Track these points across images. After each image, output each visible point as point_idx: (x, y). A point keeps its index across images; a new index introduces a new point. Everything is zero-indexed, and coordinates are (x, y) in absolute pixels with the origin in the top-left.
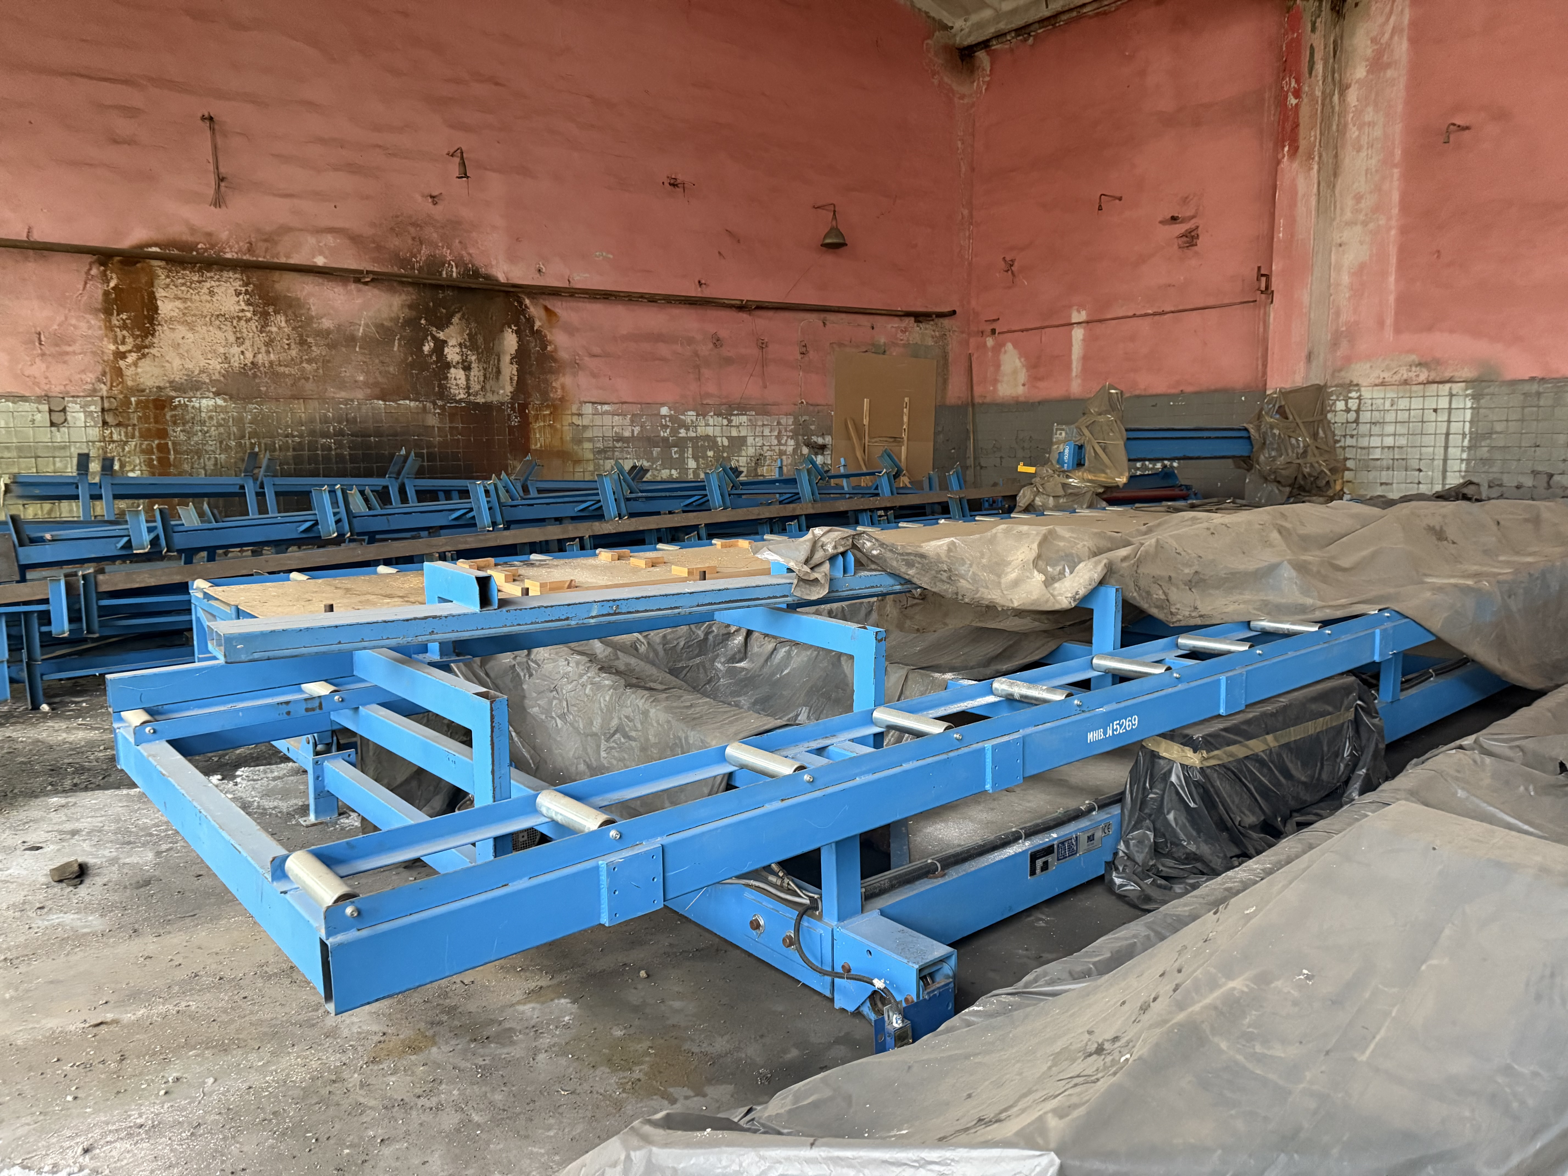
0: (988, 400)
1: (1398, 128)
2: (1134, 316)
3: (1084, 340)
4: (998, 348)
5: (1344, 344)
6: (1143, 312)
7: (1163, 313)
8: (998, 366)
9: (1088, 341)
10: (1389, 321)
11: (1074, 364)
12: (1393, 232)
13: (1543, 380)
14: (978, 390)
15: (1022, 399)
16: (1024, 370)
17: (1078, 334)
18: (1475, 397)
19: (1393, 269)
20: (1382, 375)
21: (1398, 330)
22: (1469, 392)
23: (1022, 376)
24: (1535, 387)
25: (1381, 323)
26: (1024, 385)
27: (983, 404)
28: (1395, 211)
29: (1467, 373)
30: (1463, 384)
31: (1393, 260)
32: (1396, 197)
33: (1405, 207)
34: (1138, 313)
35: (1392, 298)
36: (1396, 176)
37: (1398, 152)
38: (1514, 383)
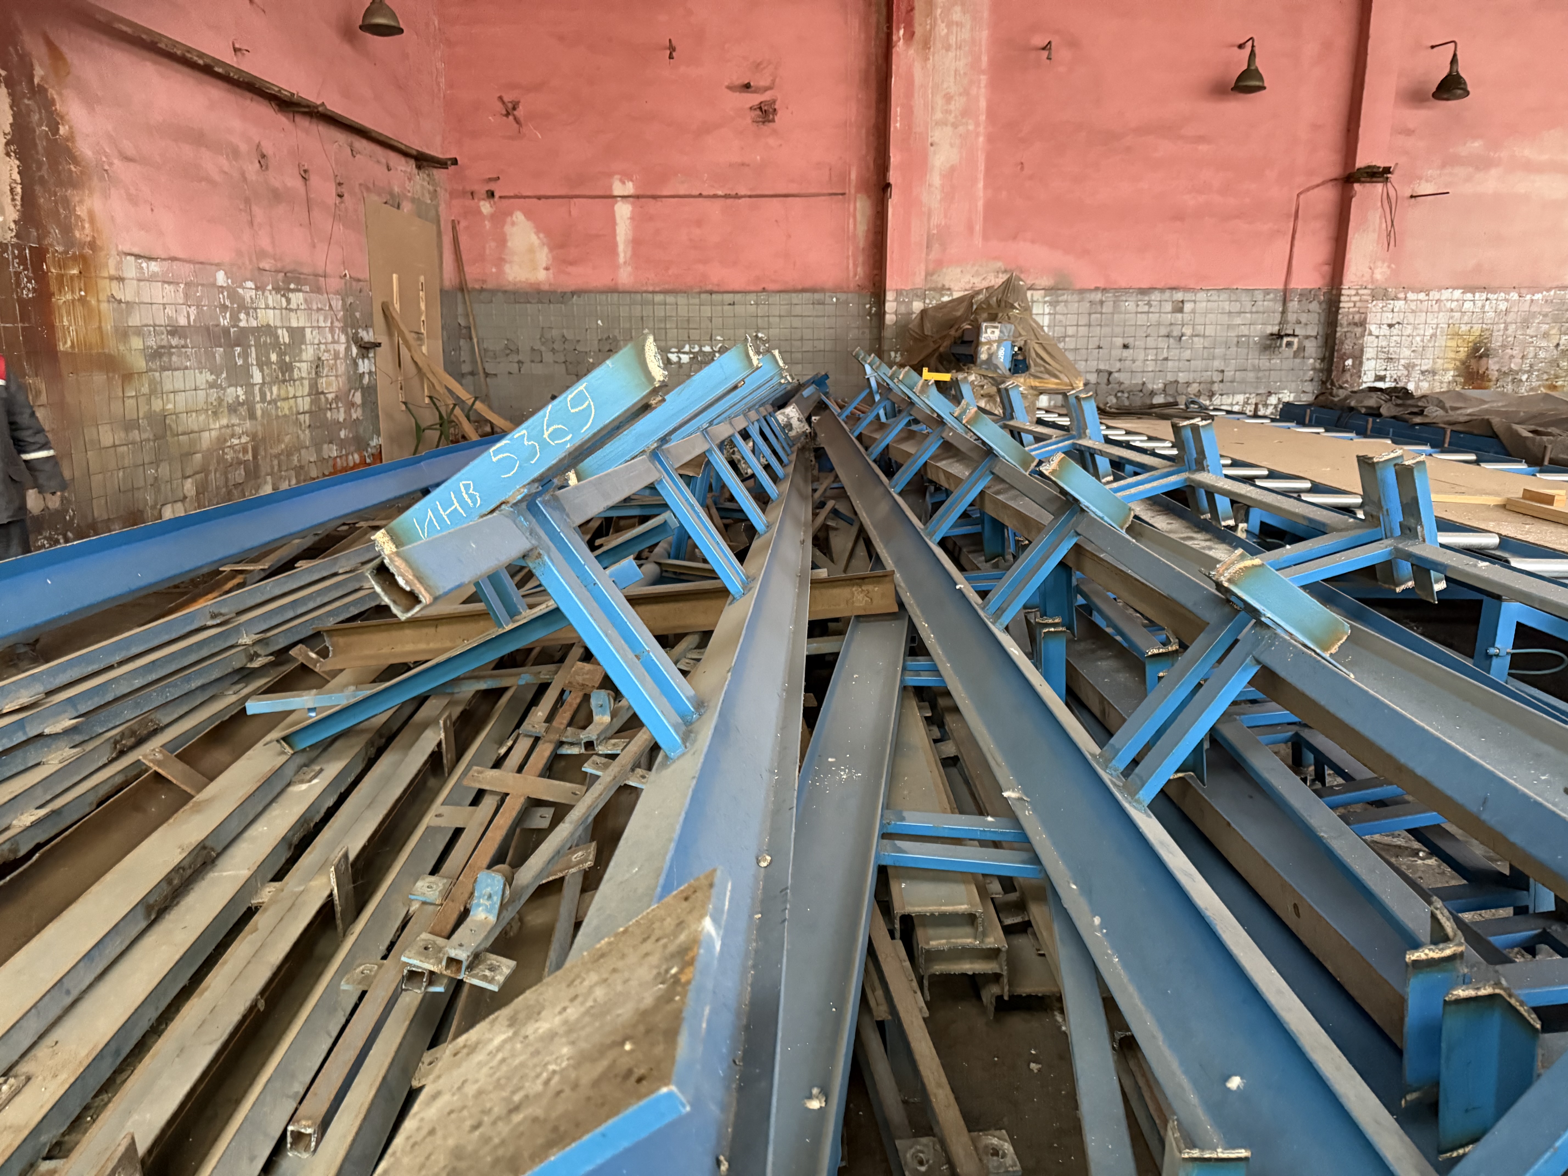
0: (489, 285)
1: (984, 35)
2: (700, 195)
3: (632, 218)
4: (500, 218)
5: (936, 246)
6: (711, 193)
7: (737, 196)
8: (502, 241)
9: (638, 220)
10: (978, 228)
11: (621, 248)
12: (981, 139)
13: (1104, 290)
14: (472, 272)
15: (546, 287)
16: (546, 250)
17: (623, 211)
18: (1054, 304)
19: (981, 176)
20: (973, 280)
21: (986, 237)
22: (1047, 299)
23: (543, 256)
24: (1098, 296)
25: (970, 229)
26: (547, 269)
27: (482, 290)
28: (983, 118)
29: (1046, 282)
30: (1042, 292)
31: (982, 167)
32: (983, 104)
33: (992, 114)
34: (704, 193)
35: (980, 204)
36: (983, 83)
37: (985, 59)
38: (1082, 291)
